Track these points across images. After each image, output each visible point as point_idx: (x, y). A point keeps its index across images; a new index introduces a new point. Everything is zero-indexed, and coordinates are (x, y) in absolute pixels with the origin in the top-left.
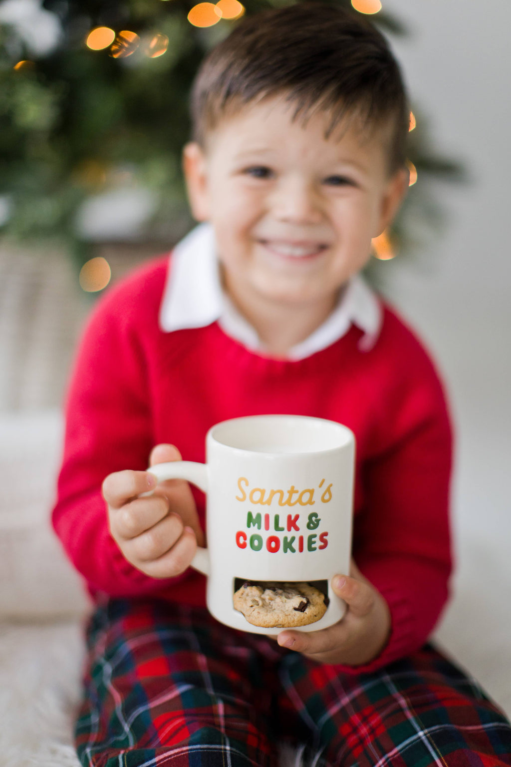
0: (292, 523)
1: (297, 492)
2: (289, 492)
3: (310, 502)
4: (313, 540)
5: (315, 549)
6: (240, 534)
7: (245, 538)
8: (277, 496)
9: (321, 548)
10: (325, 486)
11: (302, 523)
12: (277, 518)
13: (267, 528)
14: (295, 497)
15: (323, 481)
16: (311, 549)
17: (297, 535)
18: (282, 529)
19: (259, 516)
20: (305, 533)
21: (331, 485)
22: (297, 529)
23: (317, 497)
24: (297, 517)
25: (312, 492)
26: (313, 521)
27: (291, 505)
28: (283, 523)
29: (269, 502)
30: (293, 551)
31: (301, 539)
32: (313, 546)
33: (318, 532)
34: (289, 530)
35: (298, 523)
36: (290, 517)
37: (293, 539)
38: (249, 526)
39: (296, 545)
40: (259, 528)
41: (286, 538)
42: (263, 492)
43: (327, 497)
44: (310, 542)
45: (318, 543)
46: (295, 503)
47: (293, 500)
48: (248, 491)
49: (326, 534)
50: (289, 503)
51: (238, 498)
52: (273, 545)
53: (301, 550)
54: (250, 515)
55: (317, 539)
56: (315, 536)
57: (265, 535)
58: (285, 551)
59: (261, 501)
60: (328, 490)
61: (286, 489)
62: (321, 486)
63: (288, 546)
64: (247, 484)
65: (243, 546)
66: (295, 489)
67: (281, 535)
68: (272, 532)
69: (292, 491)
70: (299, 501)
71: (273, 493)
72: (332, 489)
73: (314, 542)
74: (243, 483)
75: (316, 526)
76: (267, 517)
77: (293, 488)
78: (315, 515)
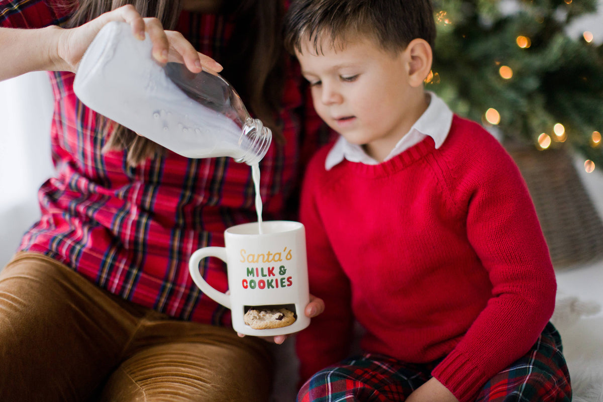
0: (271, 272)
1: (271, 254)
2: (267, 255)
3: (280, 260)
4: (283, 281)
5: (285, 286)
6: (244, 281)
7: (247, 283)
8: (261, 257)
9: (288, 285)
10: (287, 251)
11: (276, 271)
12: (262, 269)
13: (258, 276)
14: (271, 257)
15: (286, 248)
16: (283, 286)
17: (274, 278)
18: (266, 276)
19: (252, 269)
20: (279, 277)
21: (290, 251)
22: (274, 275)
23: (283, 256)
24: (273, 268)
25: (280, 254)
26: (283, 271)
27: (269, 262)
28: (266, 272)
29: (257, 261)
30: (273, 287)
31: (277, 281)
32: (284, 284)
33: (286, 276)
34: (269, 276)
35: (274, 272)
36: (269, 269)
37: (272, 281)
38: (248, 276)
39: (274, 284)
40: (253, 276)
41: (268, 281)
42: (253, 256)
43: (289, 257)
44: (282, 282)
45: (287, 283)
46: (271, 261)
47: (270, 259)
48: (246, 256)
49: (291, 278)
50: (268, 261)
51: (241, 261)
52: (262, 284)
53: (277, 287)
54: (248, 269)
55: (285, 280)
56: (284, 279)
57: (257, 279)
58: (269, 288)
59: (253, 261)
60: (289, 253)
61: (266, 253)
62: (284, 251)
63: (270, 285)
64: (245, 253)
65: (246, 287)
66: (271, 253)
67: (265, 279)
68: (260, 278)
69: (269, 254)
70: (273, 259)
71: (259, 256)
72: (291, 252)
73: (284, 282)
74: (243, 252)
75: (284, 273)
76: (257, 269)
77: (269, 252)
78: (283, 267)
